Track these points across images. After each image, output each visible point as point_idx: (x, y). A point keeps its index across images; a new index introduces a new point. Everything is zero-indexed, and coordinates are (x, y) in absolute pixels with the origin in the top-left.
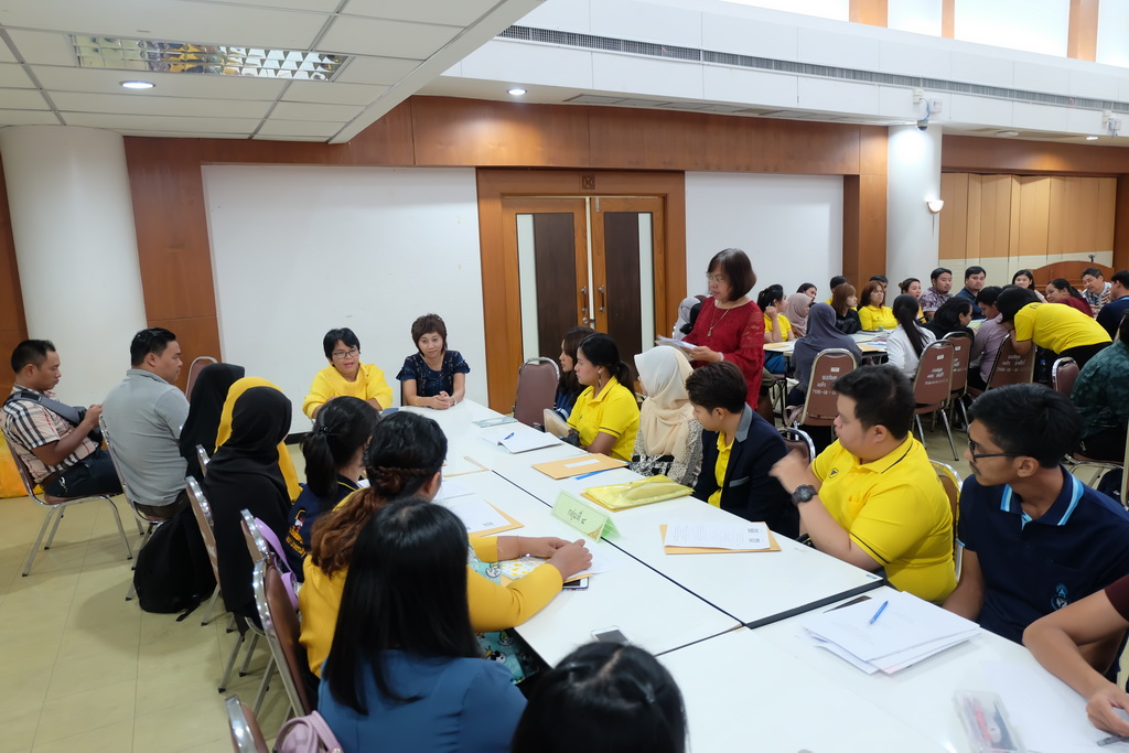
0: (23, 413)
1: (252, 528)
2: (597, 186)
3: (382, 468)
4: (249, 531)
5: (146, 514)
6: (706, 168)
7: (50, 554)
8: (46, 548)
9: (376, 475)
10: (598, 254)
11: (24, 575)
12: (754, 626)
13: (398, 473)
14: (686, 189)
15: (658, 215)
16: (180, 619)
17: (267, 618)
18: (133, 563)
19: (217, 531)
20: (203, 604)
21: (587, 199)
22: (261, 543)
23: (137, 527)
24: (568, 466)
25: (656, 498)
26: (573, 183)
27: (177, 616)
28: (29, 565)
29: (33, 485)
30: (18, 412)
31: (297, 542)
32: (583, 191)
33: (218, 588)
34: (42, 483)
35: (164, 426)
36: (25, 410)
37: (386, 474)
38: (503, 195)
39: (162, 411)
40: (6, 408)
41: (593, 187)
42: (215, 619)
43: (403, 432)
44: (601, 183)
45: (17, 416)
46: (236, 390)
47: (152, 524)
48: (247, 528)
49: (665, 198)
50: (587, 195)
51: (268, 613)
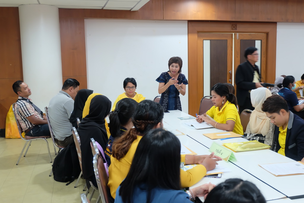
0: (23, 105)
1: (94, 144)
2: (238, 29)
3: (137, 121)
4: (93, 146)
5: (58, 145)
6: (287, 21)
7: (25, 158)
8: (24, 156)
9: (136, 123)
10: (237, 57)
11: (17, 165)
12: (292, 198)
13: (143, 123)
14: (278, 30)
15: (264, 41)
16: (67, 185)
17: (97, 175)
18: (52, 164)
19: (82, 147)
20: (75, 180)
21: (233, 34)
22: (97, 150)
23: (54, 152)
24: (218, 135)
25: (254, 149)
26: (228, 27)
27: (66, 183)
28: (19, 161)
29: (22, 132)
30: (22, 104)
31: (108, 152)
32: (232, 31)
33: (81, 173)
34: (25, 131)
35: (66, 113)
36: (24, 103)
37: (139, 123)
38: (198, 32)
39: (66, 108)
40: (17, 103)
41: (236, 29)
42: (79, 186)
43: (145, 107)
44: (240, 28)
45: (21, 106)
46: (91, 97)
47: (60, 149)
48: (92, 144)
49: (267, 34)
50: (233, 32)
51: (98, 173)
